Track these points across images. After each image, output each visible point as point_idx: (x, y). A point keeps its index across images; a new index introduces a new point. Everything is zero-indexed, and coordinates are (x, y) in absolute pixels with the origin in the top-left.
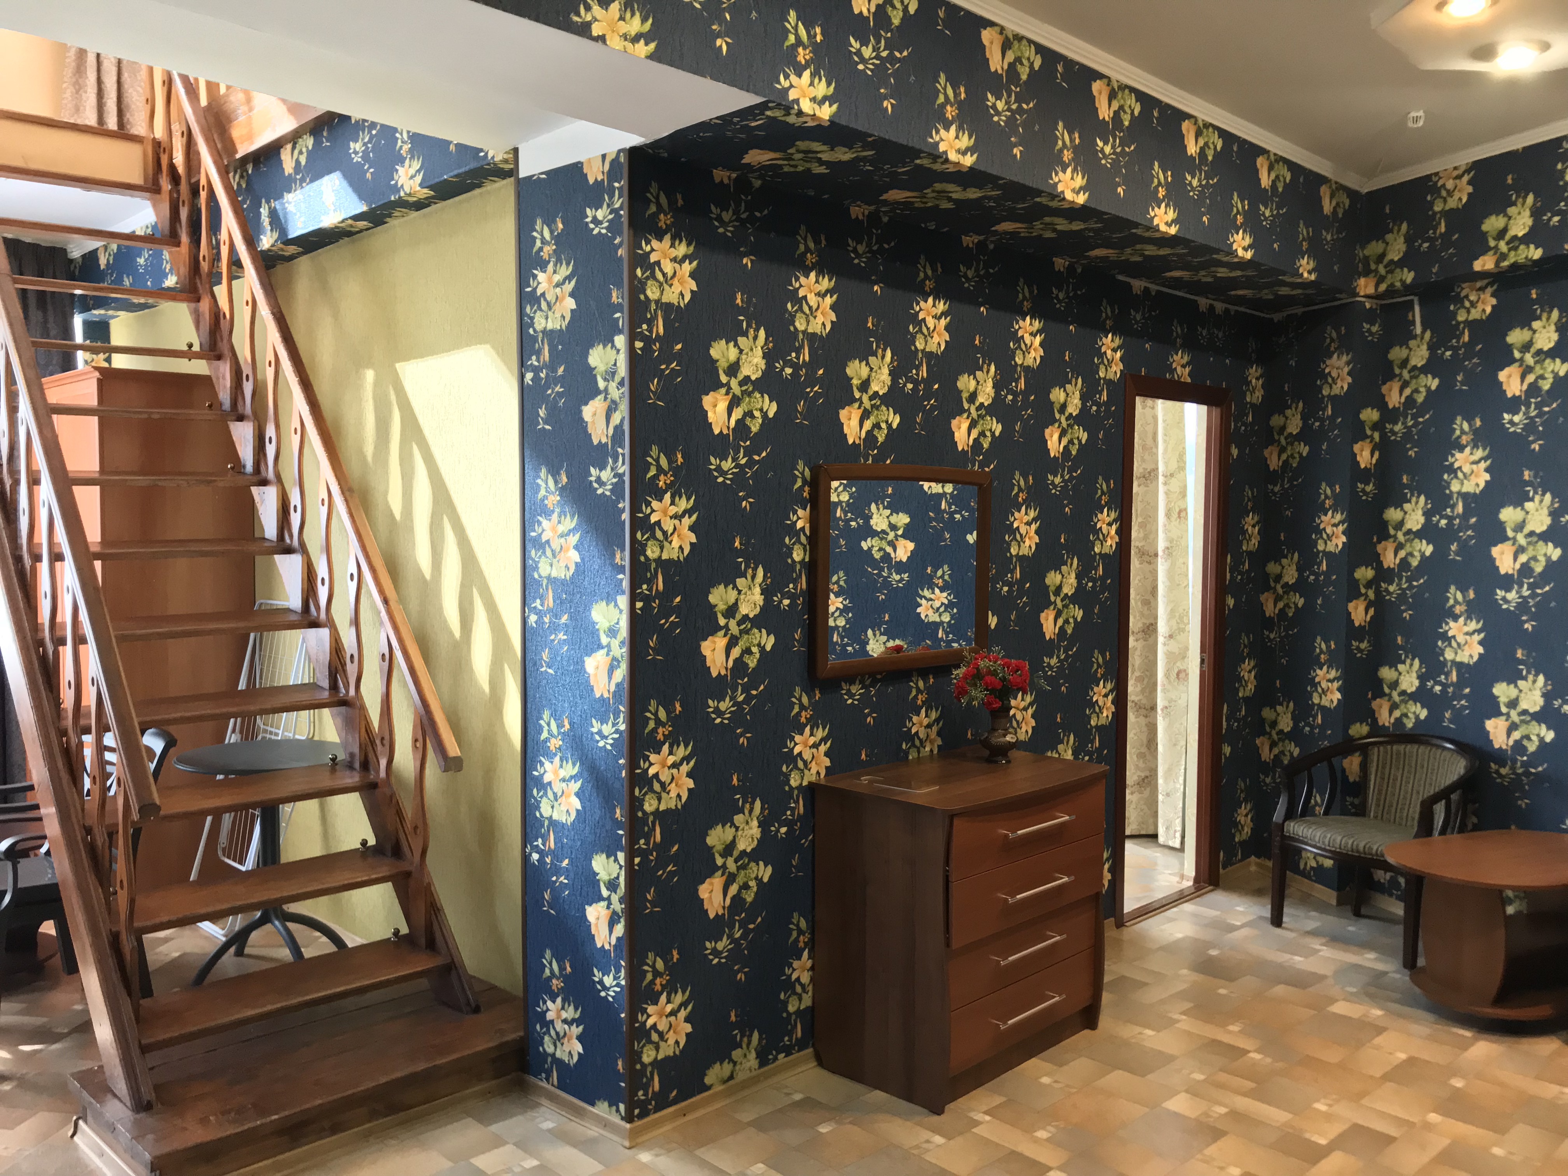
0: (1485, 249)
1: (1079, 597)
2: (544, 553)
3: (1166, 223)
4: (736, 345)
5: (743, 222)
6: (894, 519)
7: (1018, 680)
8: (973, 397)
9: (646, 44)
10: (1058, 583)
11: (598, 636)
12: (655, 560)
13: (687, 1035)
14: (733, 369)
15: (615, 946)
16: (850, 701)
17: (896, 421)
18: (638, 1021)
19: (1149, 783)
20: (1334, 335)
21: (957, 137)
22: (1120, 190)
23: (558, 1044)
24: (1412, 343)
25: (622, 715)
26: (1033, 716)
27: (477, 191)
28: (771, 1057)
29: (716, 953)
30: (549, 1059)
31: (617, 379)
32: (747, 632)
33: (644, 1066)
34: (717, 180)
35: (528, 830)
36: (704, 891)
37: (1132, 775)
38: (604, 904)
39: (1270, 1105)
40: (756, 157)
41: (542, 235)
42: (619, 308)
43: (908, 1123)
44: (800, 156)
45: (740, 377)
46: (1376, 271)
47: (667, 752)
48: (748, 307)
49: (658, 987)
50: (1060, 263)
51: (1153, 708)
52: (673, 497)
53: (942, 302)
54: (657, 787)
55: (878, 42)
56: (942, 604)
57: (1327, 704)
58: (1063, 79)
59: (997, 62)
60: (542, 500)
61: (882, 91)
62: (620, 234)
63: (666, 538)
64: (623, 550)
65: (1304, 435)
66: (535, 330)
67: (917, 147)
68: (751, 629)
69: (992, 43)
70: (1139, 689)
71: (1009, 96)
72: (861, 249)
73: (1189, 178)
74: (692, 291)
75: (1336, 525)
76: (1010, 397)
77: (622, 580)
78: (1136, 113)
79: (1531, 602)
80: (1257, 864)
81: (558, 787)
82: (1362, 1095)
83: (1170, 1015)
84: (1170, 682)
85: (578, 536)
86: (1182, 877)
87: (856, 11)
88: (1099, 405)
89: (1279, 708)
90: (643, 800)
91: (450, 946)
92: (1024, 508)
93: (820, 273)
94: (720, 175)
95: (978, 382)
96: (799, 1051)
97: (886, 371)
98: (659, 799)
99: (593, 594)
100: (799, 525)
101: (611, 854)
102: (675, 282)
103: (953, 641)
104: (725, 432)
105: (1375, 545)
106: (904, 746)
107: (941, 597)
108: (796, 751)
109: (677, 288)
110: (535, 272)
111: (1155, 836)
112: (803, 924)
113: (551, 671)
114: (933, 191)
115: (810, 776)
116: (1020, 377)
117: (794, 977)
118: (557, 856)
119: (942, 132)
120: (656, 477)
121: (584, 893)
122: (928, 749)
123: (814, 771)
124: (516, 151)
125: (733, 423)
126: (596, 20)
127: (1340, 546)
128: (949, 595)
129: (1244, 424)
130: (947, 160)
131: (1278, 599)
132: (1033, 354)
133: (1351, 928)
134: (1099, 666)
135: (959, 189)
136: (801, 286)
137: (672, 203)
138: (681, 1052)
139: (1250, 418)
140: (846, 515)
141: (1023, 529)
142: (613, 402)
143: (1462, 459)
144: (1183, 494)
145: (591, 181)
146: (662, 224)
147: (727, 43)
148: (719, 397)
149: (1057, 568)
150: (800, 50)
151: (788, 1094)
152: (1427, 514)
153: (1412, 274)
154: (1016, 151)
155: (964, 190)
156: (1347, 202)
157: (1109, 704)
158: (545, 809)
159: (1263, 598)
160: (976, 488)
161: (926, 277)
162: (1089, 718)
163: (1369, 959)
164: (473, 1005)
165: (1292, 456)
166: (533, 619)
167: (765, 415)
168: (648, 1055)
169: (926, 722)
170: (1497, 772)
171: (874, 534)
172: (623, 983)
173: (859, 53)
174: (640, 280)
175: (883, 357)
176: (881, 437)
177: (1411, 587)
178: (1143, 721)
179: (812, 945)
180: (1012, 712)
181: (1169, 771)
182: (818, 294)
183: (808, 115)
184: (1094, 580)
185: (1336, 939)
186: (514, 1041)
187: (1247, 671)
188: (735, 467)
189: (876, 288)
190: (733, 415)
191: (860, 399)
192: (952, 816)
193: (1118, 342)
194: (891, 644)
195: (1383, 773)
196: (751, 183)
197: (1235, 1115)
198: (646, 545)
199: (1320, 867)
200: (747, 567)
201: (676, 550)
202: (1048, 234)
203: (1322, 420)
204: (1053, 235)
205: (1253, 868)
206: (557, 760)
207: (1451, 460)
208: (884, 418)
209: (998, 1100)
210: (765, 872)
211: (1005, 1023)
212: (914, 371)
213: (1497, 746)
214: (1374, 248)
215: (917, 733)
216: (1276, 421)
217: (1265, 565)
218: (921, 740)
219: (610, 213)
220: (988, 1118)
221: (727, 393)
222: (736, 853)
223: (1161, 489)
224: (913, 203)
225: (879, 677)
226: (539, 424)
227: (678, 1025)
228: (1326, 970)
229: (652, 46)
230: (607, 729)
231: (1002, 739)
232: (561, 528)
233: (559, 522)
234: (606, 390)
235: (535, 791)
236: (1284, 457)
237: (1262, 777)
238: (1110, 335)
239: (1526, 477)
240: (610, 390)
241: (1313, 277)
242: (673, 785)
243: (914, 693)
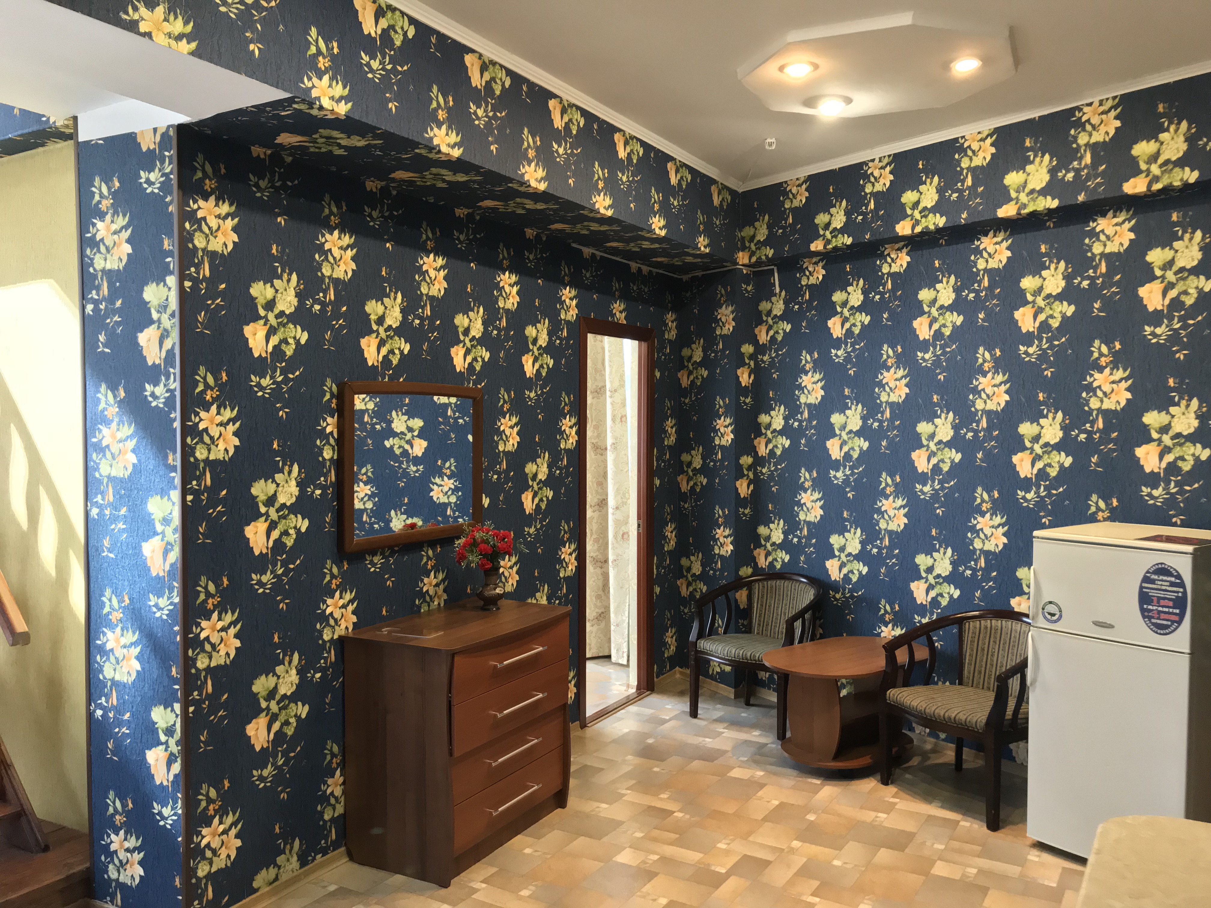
0: (817, 236)
1: (550, 482)
2: (104, 455)
3: (605, 208)
4: (272, 285)
5: (277, 189)
6: (411, 423)
7: (505, 546)
8: (467, 331)
9: (188, 43)
10: (534, 471)
11: (154, 525)
12: (203, 461)
13: (237, 849)
14: (270, 305)
15: (173, 782)
16: (372, 570)
17: (407, 348)
18: (193, 842)
19: (604, 617)
20: (723, 292)
21: (447, 134)
22: (570, 181)
23: (122, 870)
24: (774, 299)
25: (176, 590)
26: (517, 573)
27: (40, 149)
28: (310, 858)
29: (262, 778)
30: (114, 884)
31: (169, 311)
32: (284, 517)
33: (199, 879)
34: (255, 155)
35: (93, 691)
36: (250, 730)
37: (591, 612)
38: (162, 747)
39: (687, 849)
40: (286, 139)
41: (100, 190)
42: (170, 254)
43: (422, 898)
44: (323, 140)
45: (276, 311)
46: (750, 248)
47: (217, 618)
48: (282, 256)
49: (211, 812)
50: (530, 233)
51: (606, 561)
52: (219, 408)
53: (441, 258)
54: (208, 647)
55: (384, 57)
56: (450, 489)
57: (724, 554)
58: (527, 97)
59: (477, 80)
60: (103, 411)
61: (388, 95)
62: (171, 194)
63: (213, 443)
64: (175, 452)
65: (705, 363)
66: (95, 269)
67: (417, 140)
68: (288, 515)
69: (473, 65)
70: (596, 547)
71: (487, 106)
72: (375, 214)
73: (620, 175)
74: (234, 242)
75: (726, 427)
76: (495, 332)
77: (174, 478)
78: (581, 125)
79: (852, 479)
80: (681, 673)
81: (119, 653)
82: (750, 833)
83: (619, 791)
84: (617, 542)
85: (134, 441)
86: (628, 686)
87: (366, 33)
88: (561, 339)
89: (692, 558)
90: (196, 659)
91: (20, 796)
92: (508, 415)
93: (342, 231)
94: (257, 151)
95: (471, 320)
96: (334, 850)
97: (397, 309)
98: (210, 658)
99: (149, 490)
100: (329, 430)
101: (167, 705)
102: (219, 234)
103: (459, 517)
104: (264, 355)
105: (753, 440)
106: (417, 602)
107: (449, 484)
108: (328, 612)
109: (221, 239)
110: (94, 221)
111: (609, 657)
112: (336, 749)
113: (112, 555)
114: (431, 174)
115: (340, 631)
116: (502, 317)
117: (329, 792)
118: (119, 711)
119: (436, 129)
120: (203, 392)
121: (144, 740)
122: (436, 603)
123: (343, 626)
124: (75, 118)
125: (270, 349)
126: (143, 19)
127: (730, 441)
128: (455, 481)
129: (664, 354)
130: (439, 152)
131: (689, 479)
132: (511, 300)
133: (743, 715)
134: (565, 532)
135: (450, 173)
136: (326, 241)
137: (216, 171)
138: (232, 864)
139: (668, 351)
140: (372, 420)
141: (508, 432)
142: (165, 330)
143: (807, 380)
144: (624, 405)
145: (144, 149)
146: (207, 187)
147: (258, 48)
148: (258, 327)
149: (534, 460)
150: (321, 58)
151: (324, 887)
152: (786, 418)
153: (772, 251)
154: (493, 148)
155: (454, 174)
156: (729, 198)
157: (573, 560)
158: (108, 672)
159: (679, 478)
160: (471, 400)
161: (428, 238)
162: (559, 572)
163: (756, 736)
164: (43, 845)
165: (697, 378)
166: (94, 512)
167: (298, 342)
168: (202, 870)
169: (434, 582)
170: (834, 597)
171: (395, 435)
172: (180, 812)
173: (368, 65)
174: (188, 232)
175: (395, 299)
176: (395, 361)
177: (776, 469)
178: (599, 571)
179: (343, 765)
180: (501, 570)
181: (618, 607)
182: (341, 248)
183: (327, 110)
184: (560, 469)
185: (735, 723)
186: (81, 872)
187: (670, 532)
188: (272, 384)
189: (388, 245)
190: (271, 341)
191: (377, 331)
192: (453, 655)
193: (574, 293)
194: (409, 521)
195: (762, 602)
196: (283, 159)
197: (665, 860)
198: (195, 448)
199: (723, 671)
200: (284, 464)
201: (222, 452)
202: (520, 211)
203: (716, 352)
204: (523, 212)
205: (678, 676)
206: (118, 630)
207: (800, 381)
208: (398, 346)
209: (493, 870)
210: (303, 710)
211: (496, 810)
212: (420, 310)
213: (833, 579)
214: (748, 232)
215: (427, 591)
216: (686, 352)
217: (680, 456)
218: (431, 597)
219: (162, 176)
220: (484, 885)
221: (265, 324)
222: (278, 697)
223: (609, 401)
224: (415, 181)
225: (396, 549)
226: (99, 347)
227: (229, 842)
228: (727, 746)
229: (194, 45)
230: (163, 602)
231: (493, 592)
232: (120, 435)
233: (118, 430)
234: (159, 321)
235: (98, 658)
236: (692, 378)
237: (682, 608)
238: (568, 288)
239: (846, 393)
240: (163, 320)
241: (707, 250)
242: (222, 645)
243: (425, 560)
